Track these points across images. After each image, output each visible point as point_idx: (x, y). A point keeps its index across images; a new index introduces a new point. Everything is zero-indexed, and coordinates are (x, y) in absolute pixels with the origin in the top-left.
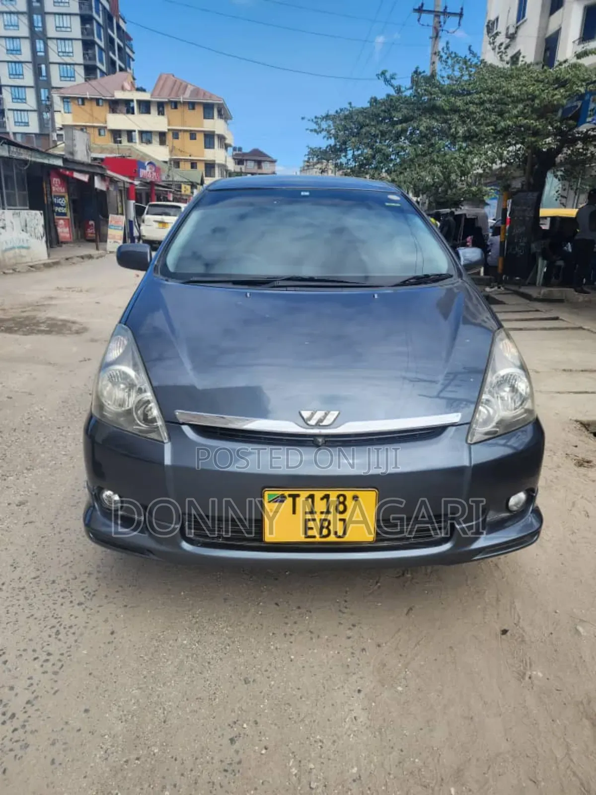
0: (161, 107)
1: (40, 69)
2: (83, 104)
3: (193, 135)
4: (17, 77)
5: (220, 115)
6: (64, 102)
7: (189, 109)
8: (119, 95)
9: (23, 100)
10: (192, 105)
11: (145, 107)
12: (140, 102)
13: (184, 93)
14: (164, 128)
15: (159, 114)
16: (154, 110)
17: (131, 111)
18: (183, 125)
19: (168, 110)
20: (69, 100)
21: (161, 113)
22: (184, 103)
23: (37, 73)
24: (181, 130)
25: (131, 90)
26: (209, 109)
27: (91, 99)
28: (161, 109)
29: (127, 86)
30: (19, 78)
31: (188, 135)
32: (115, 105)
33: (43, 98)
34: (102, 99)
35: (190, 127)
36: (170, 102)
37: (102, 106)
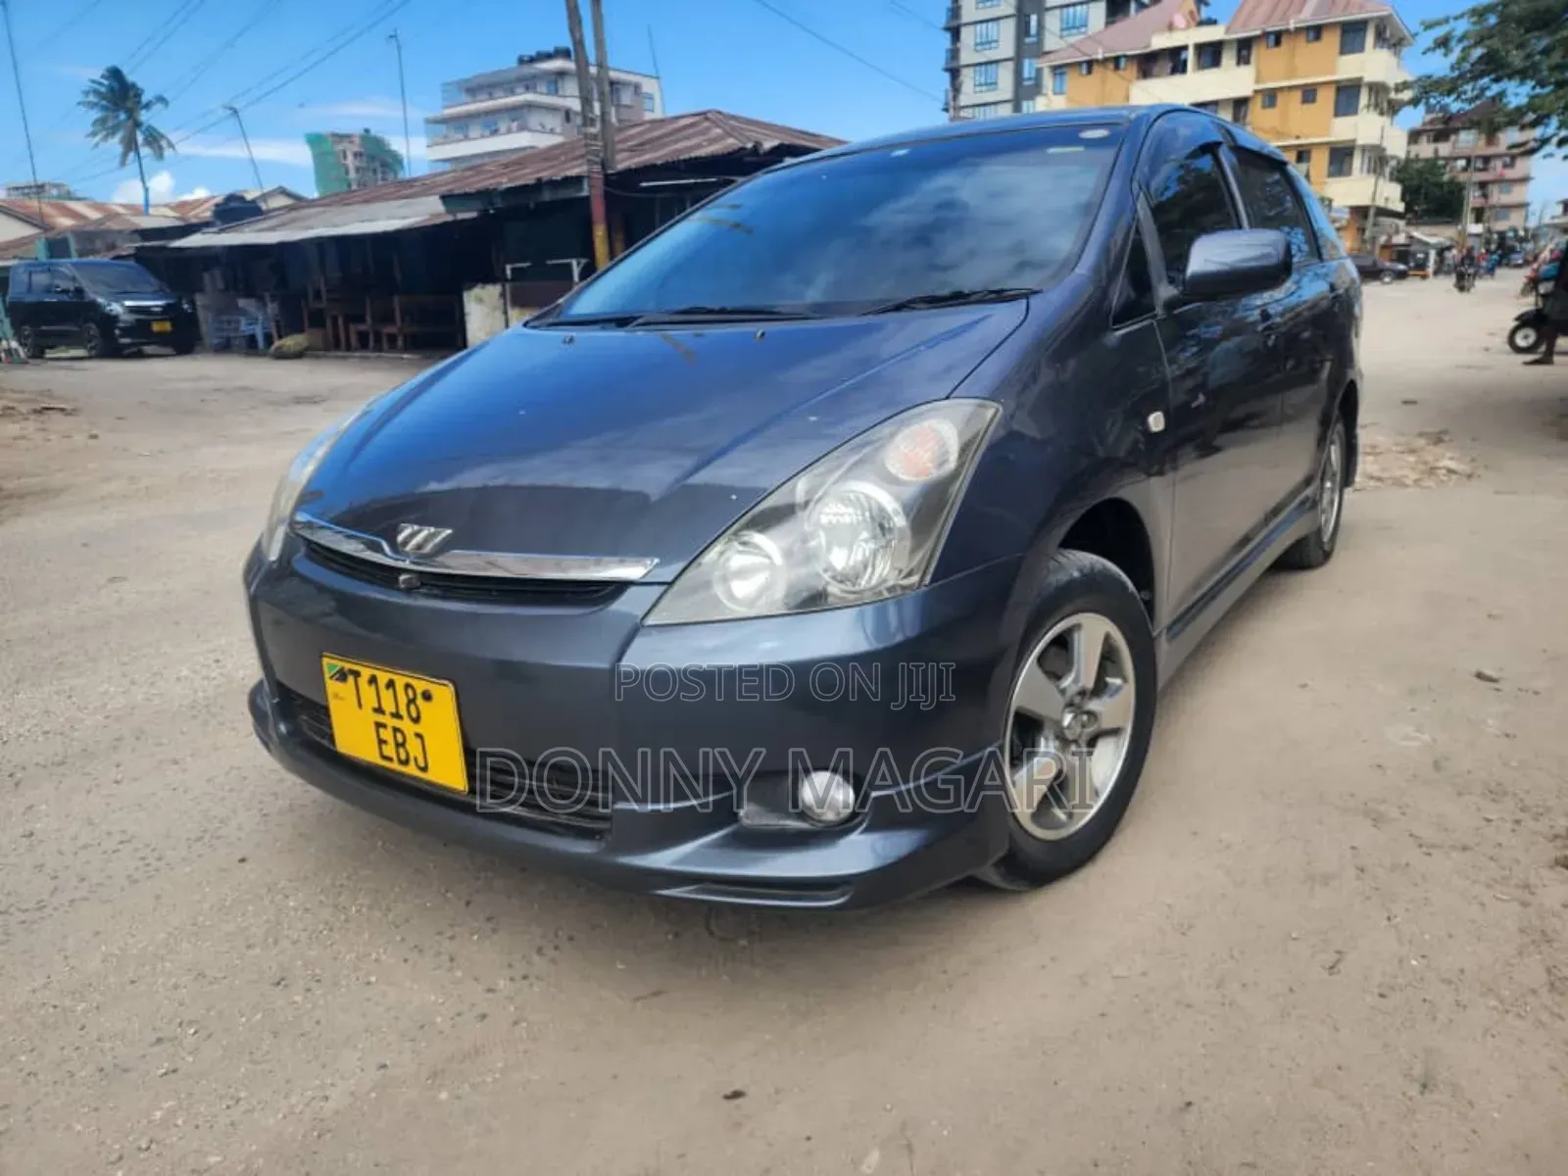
0: (1244, 49)
1: (1028, 24)
2: (1089, 72)
3: (1309, 94)
4: (987, 46)
5: (1381, 38)
6: (1055, 74)
7: (1308, 41)
8: (1161, 42)
9: (992, 85)
10: (1316, 32)
11: (1210, 54)
12: (1200, 48)
13: (1300, 11)
14: (1245, 90)
15: (1238, 63)
16: (1228, 58)
17: (1179, 67)
18: (1289, 78)
19: (1257, 53)
20: (1065, 69)
21: (1243, 59)
22: (1298, 30)
23: (1023, 29)
24: (1281, 89)
25: (1188, 27)
26: (1352, 34)
27: (1106, 60)
28: (1244, 53)
29: (1180, 20)
30: (990, 49)
31: (1298, 95)
32: (1148, 64)
33: (1026, 75)
34: (1125, 56)
35: (1306, 76)
36: (1266, 35)
37: (1125, 69)
